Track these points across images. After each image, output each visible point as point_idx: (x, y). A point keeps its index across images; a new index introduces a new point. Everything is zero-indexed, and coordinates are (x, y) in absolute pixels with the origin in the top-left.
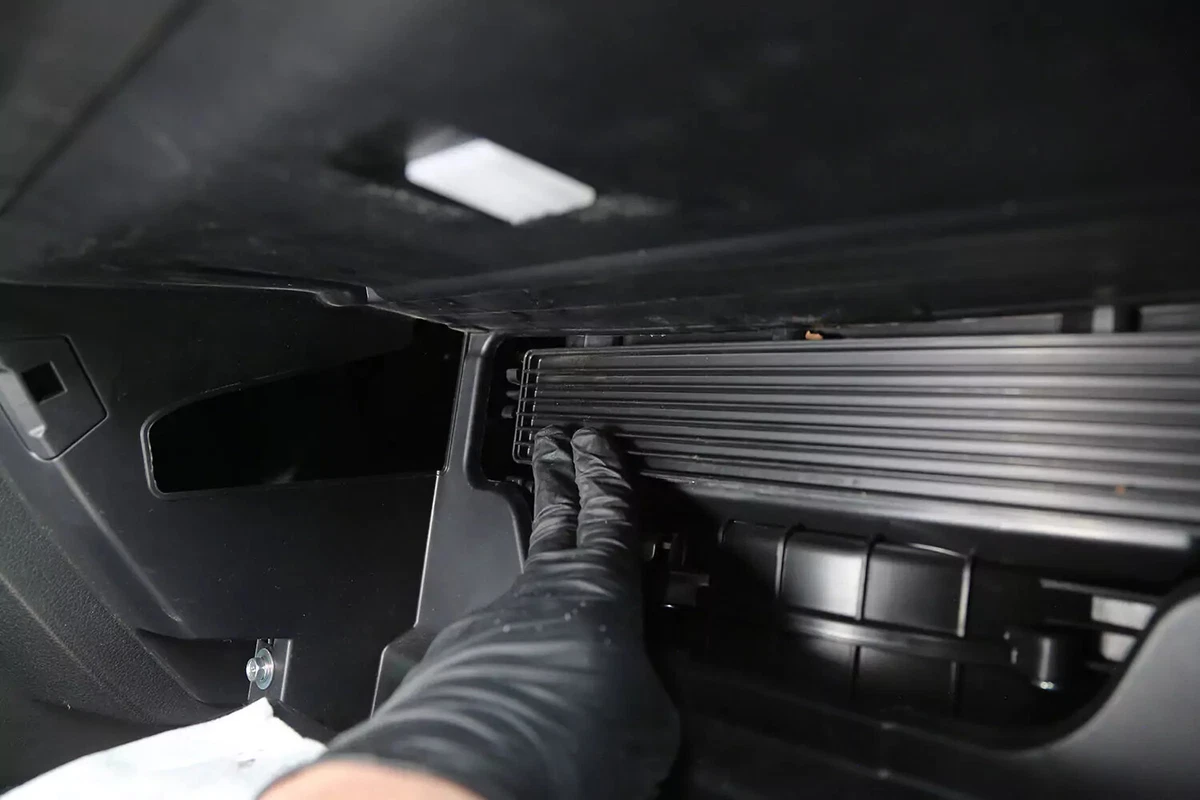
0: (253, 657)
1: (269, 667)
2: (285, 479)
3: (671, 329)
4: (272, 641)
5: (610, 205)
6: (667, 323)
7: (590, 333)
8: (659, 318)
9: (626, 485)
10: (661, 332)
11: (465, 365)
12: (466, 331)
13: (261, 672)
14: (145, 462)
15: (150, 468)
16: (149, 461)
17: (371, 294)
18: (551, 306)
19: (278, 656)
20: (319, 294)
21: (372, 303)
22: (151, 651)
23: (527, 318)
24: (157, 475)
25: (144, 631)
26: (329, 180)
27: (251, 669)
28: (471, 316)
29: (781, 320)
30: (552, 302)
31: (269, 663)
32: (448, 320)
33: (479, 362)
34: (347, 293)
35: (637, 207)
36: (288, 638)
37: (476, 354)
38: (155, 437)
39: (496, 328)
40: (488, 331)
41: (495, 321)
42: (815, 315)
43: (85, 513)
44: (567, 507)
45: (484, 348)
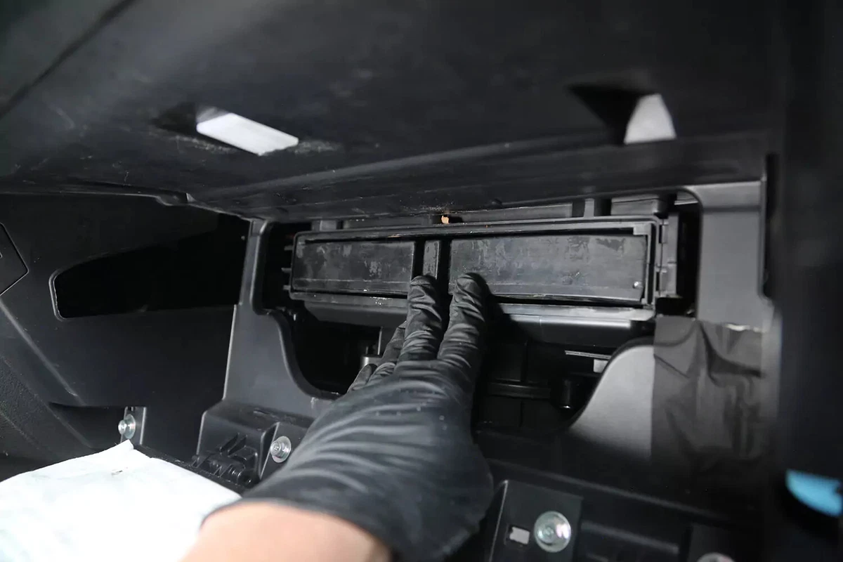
0: (123, 419)
1: (132, 426)
2: (142, 310)
3: (367, 216)
4: (134, 409)
5: (307, 145)
6: (363, 212)
7: (324, 219)
8: (357, 209)
9: (482, 319)
10: (361, 218)
11: (250, 240)
12: (250, 220)
13: (128, 428)
14: (52, 299)
15: (55, 303)
16: (54, 298)
17: (189, 197)
18: (294, 203)
19: (138, 419)
20: (158, 197)
21: (190, 203)
22: (58, 416)
23: (285, 211)
24: (60, 307)
25: (54, 404)
26: (154, 133)
27: (122, 427)
28: (253, 210)
29: (424, 209)
30: (295, 200)
31: (133, 423)
32: (239, 213)
33: (258, 239)
34: (175, 197)
35: (322, 147)
36: (144, 406)
37: (258, 234)
38: (58, 284)
39: (269, 218)
40: (263, 220)
41: (267, 213)
42: (441, 206)
43: (16, 332)
44: (429, 334)
45: (262, 230)
